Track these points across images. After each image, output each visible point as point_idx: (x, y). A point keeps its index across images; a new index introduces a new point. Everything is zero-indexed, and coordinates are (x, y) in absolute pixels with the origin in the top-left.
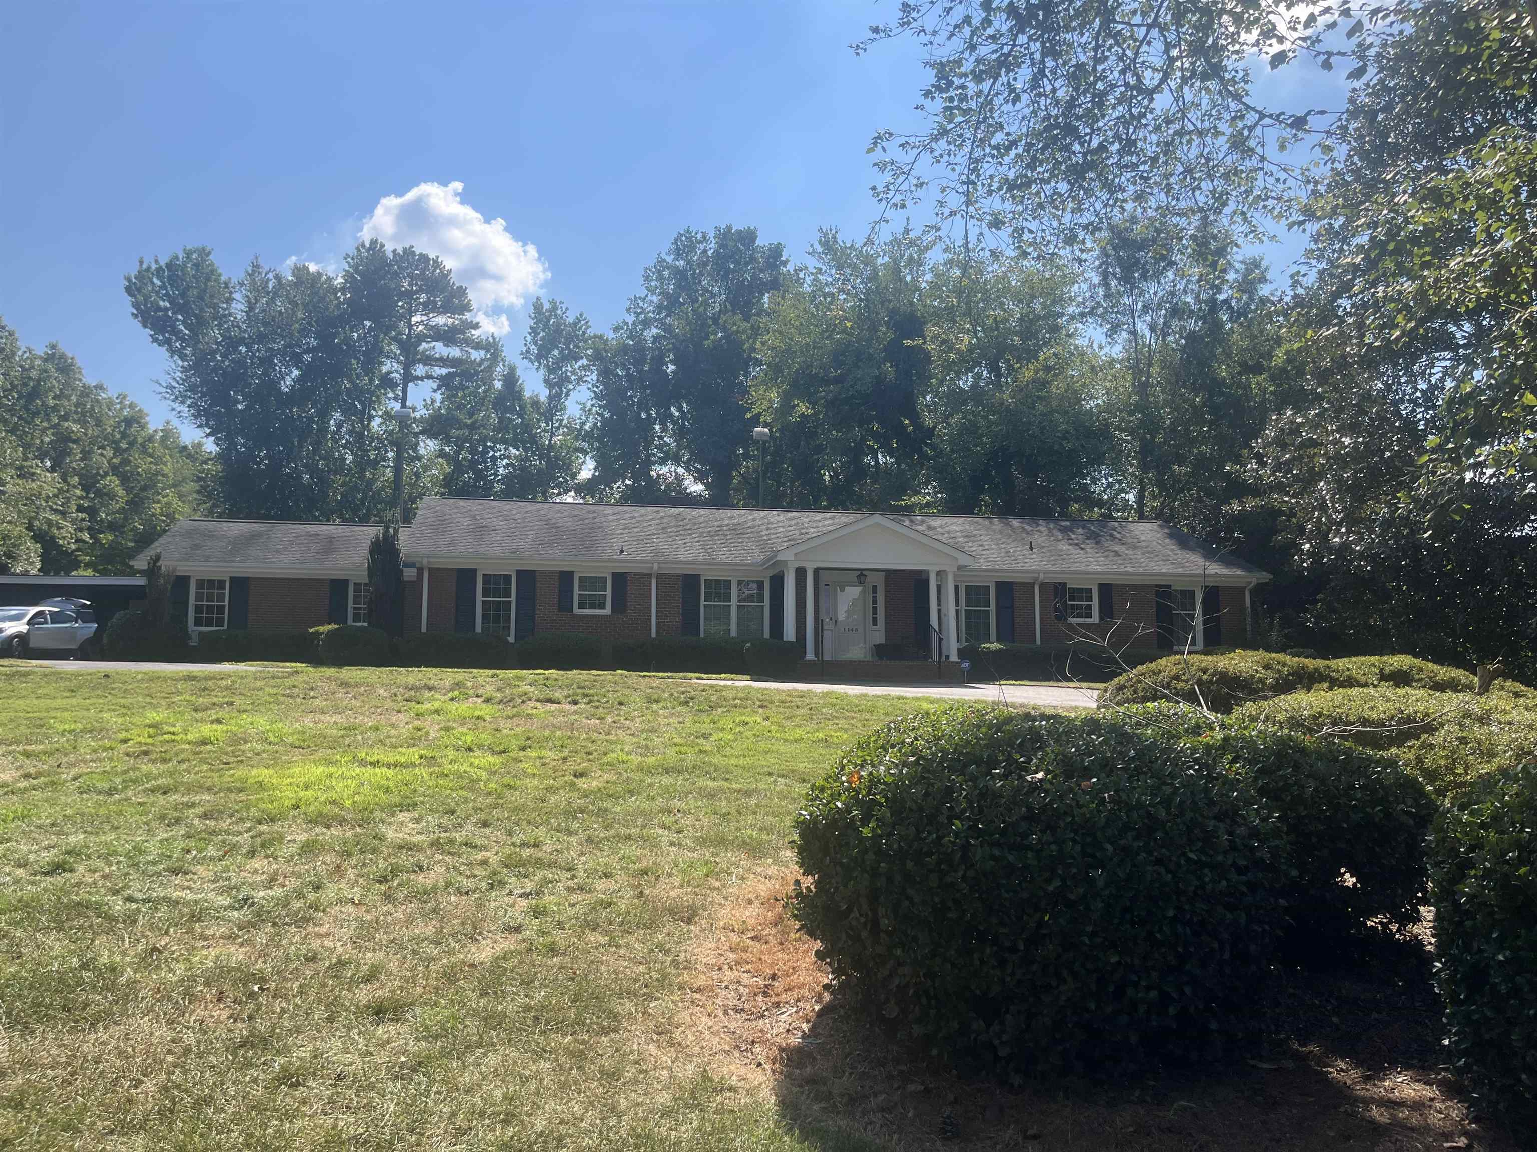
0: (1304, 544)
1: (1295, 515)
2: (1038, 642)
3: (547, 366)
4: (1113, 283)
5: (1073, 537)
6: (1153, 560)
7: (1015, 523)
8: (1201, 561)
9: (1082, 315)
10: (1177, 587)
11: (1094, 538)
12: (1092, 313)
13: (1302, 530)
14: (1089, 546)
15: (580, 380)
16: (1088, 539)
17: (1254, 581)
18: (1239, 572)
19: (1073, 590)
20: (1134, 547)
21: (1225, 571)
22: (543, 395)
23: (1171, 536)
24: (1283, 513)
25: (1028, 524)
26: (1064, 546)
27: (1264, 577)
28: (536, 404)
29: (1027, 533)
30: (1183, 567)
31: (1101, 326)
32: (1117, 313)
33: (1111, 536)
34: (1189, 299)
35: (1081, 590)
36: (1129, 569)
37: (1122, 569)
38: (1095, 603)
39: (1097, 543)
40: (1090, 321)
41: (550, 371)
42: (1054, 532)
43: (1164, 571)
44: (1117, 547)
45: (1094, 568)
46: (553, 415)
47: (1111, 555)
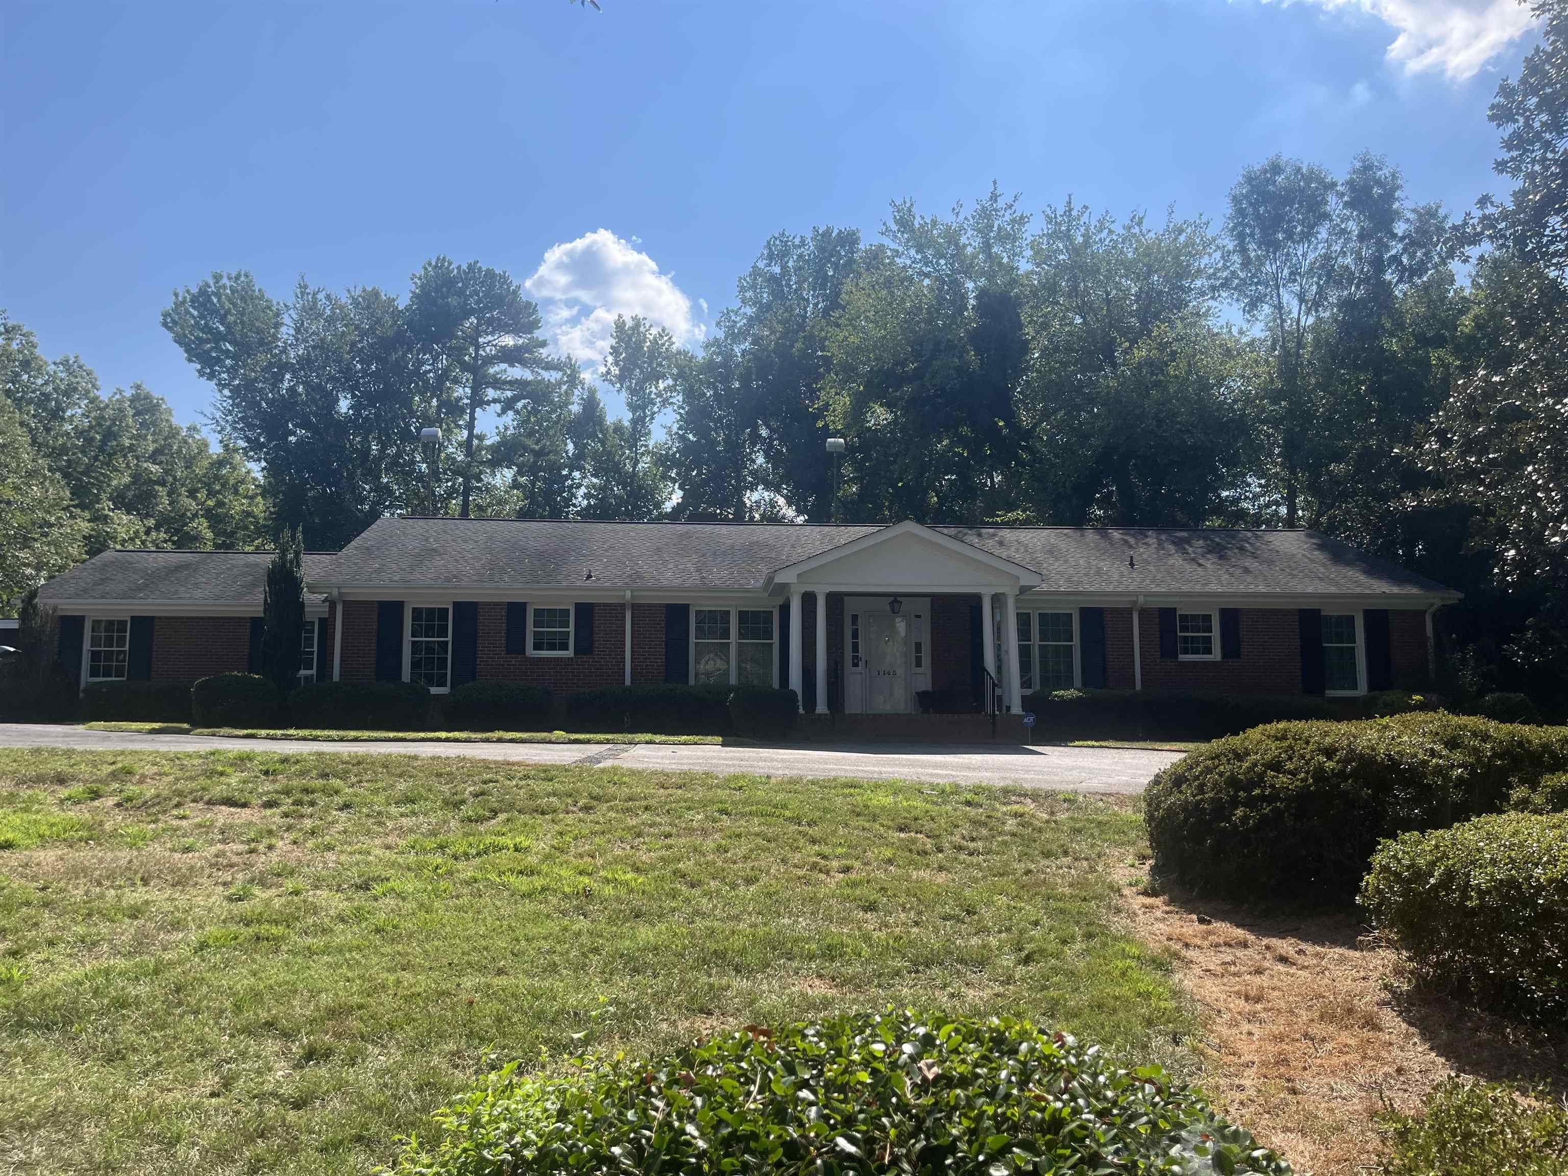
0: (1507, 550)
1: (1492, 513)
2: (1138, 686)
3: (629, 388)
4: (1252, 246)
5: (1190, 550)
6: (1294, 576)
7: (1116, 535)
8: (1362, 578)
9: (1213, 288)
10: (1328, 611)
11: (1219, 552)
12: (1225, 285)
13: (1503, 534)
14: (1210, 563)
15: (665, 402)
16: (1210, 552)
17: (1438, 603)
18: (1415, 591)
19: (1184, 618)
20: (1270, 562)
21: (1396, 590)
22: (626, 418)
23: (1321, 547)
24: (1477, 511)
25: (1133, 536)
26: (1176, 560)
27: (1454, 596)
28: (618, 429)
29: (1130, 547)
30: (1337, 584)
31: (1238, 300)
32: (1257, 284)
33: (1242, 549)
34: (1349, 260)
35: (1194, 617)
36: (1262, 589)
37: (1252, 589)
38: (1216, 634)
39: (1221, 557)
40: (1224, 294)
41: (633, 392)
42: (1166, 545)
43: (1310, 590)
44: (1248, 562)
45: (1214, 587)
46: (636, 440)
47: (1238, 572)
